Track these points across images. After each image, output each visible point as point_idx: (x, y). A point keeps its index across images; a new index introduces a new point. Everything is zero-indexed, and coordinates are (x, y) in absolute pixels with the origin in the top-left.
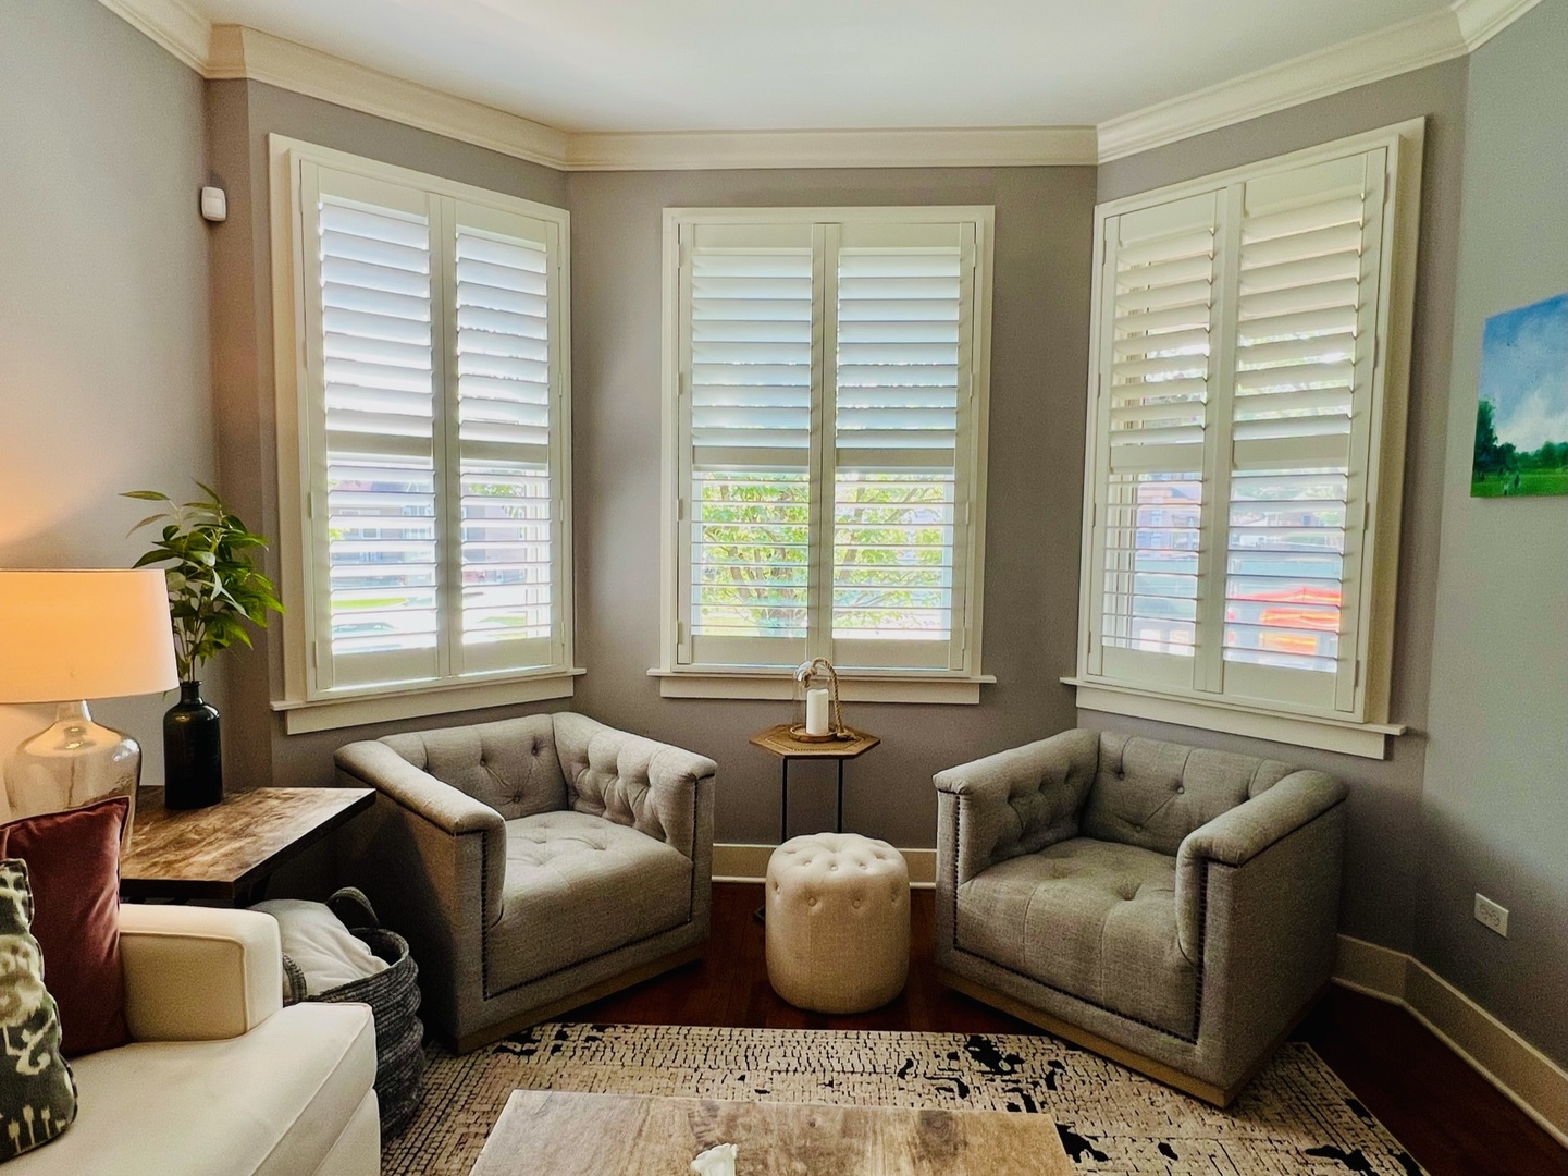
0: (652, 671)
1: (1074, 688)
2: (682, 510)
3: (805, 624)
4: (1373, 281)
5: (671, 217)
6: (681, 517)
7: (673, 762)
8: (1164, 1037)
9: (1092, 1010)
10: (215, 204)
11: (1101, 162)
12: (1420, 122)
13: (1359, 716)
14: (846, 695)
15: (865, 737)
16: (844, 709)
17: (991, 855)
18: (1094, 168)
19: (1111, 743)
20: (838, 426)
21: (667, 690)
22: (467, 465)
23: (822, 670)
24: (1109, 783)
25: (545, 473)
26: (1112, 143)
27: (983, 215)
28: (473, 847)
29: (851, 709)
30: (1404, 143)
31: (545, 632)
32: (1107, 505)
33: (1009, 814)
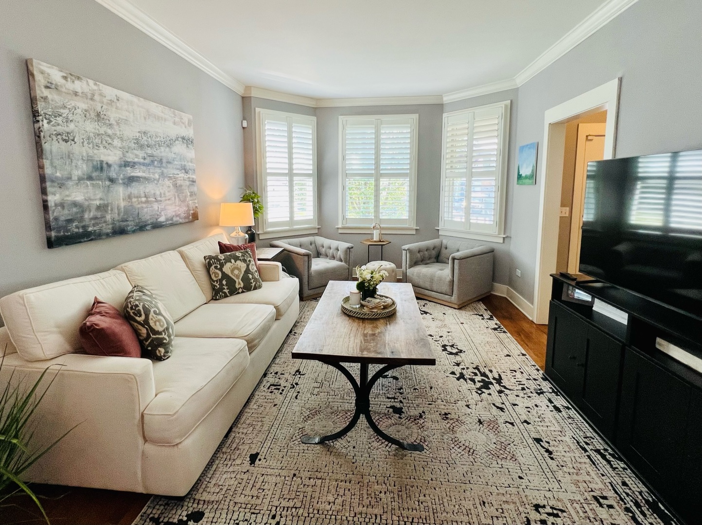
0: (336, 227)
1: (438, 230)
2: (344, 188)
3: (373, 215)
4: (500, 136)
5: (341, 118)
6: (343, 190)
7: (343, 245)
8: (447, 296)
9: (433, 293)
10: (245, 124)
11: (444, 103)
12: (509, 101)
13: (497, 233)
14: (383, 232)
15: (387, 241)
16: (382, 236)
17: (415, 263)
18: (443, 104)
19: (445, 242)
20: (381, 168)
21: (340, 231)
22: (295, 178)
23: (378, 226)
24: (444, 251)
25: (312, 180)
26: (446, 99)
27: (415, 116)
28: (306, 258)
29: (384, 235)
30: (506, 106)
31: (312, 217)
32: (445, 186)
33: (419, 255)
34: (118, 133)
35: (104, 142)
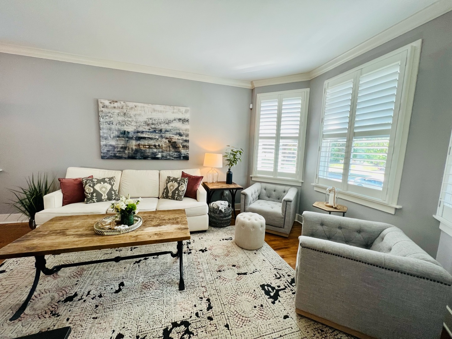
0: (312, 184)
1: (439, 221)
5: (325, 82)
21: (315, 189)
25: (297, 142)
34: (134, 120)
35: (127, 124)
